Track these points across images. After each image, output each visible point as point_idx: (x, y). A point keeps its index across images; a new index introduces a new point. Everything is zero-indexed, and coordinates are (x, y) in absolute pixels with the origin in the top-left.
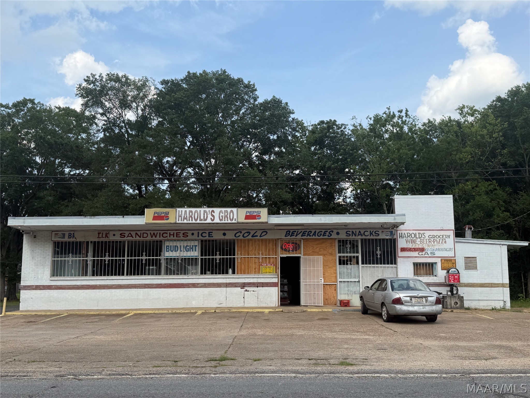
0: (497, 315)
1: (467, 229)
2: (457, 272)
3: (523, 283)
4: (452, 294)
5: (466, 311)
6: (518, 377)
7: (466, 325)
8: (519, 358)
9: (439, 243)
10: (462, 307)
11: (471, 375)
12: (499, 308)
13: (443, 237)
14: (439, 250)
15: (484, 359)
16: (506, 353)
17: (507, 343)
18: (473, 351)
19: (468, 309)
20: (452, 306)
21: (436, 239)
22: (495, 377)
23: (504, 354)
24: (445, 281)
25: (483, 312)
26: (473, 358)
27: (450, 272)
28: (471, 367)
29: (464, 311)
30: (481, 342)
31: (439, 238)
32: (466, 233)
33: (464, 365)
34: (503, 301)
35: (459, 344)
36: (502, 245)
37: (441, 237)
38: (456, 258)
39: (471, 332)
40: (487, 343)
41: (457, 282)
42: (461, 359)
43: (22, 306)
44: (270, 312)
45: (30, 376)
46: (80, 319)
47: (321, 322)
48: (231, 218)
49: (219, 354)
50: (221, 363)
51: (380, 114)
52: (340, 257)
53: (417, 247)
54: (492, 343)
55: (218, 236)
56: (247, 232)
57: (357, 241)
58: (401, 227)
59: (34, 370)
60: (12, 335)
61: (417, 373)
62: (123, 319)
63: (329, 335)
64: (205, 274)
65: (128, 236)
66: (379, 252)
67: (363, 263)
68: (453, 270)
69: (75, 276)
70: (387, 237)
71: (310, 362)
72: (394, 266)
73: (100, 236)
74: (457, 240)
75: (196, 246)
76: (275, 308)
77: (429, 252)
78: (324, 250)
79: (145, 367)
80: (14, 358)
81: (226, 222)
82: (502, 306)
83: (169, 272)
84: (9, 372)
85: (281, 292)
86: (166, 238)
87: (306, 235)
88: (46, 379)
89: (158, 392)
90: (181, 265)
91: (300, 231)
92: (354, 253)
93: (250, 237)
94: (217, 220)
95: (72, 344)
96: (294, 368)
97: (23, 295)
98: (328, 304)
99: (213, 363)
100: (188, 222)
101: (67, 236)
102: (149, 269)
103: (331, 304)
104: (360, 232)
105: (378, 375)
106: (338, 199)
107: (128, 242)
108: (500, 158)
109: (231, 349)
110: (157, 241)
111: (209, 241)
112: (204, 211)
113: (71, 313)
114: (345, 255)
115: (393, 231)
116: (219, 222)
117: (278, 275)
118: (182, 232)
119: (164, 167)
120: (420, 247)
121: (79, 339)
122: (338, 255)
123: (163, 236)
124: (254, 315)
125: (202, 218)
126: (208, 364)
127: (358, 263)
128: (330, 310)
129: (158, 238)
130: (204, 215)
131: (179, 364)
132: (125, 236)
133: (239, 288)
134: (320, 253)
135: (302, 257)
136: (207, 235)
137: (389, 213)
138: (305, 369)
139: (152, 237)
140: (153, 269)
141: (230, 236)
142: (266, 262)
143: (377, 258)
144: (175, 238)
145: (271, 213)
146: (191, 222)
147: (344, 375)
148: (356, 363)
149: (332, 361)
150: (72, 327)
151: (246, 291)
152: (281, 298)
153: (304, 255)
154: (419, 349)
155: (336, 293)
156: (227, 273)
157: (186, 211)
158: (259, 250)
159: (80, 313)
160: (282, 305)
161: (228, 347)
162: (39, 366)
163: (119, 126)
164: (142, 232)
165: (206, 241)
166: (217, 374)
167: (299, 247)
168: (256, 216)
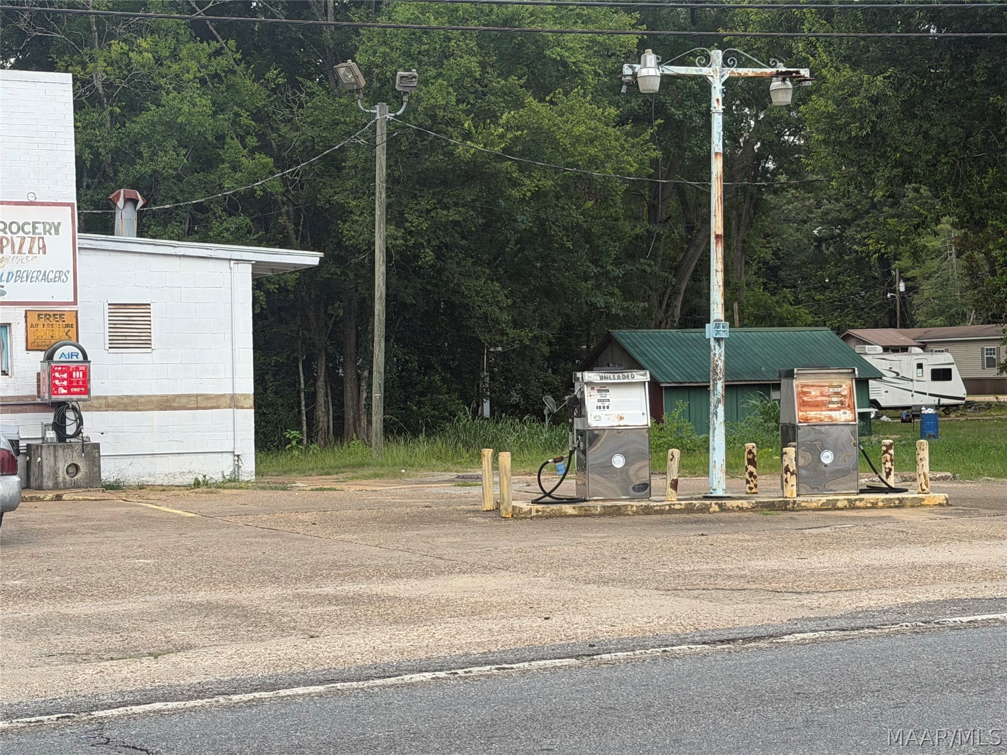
0: (207, 503)
1: (120, 203)
2: (81, 358)
3: (302, 395)
4: (62, 436)
5: (107, 495)
6: (249, 704)
7: (102, 543)
8: (262, 641)
9: (20, 252)
10: (94, 481)
11: (97, 714)
12: (218, 478)
13: (34, 228)
14: (18, 276)
15: (150, 654)
16: (223, 627)
17: (232, 596)
18: (115, 630)
19: (114, 487)
20: (60, 479)
21: (9, 235)
22: (175, 712)
23: (217, 633)
24: (39, 392)
25: (163, 495)
26: (112, 654)
27: (56, 357)
28: (100, 685)
29: (99, 495)
30: (148, 598)
31: (21, 234)
33: (79, 680)
34: (231, 457)
35: (69, 611)
36: (238, 261)
37: (28, 228)
38: (79, 307)
39: (118, 567)
40: (167, 597)
41: (80, 393)
42: (70, 662)
54: (181, 596)
68: (67, 349)
74: (86, 243)
82: (227, 472)
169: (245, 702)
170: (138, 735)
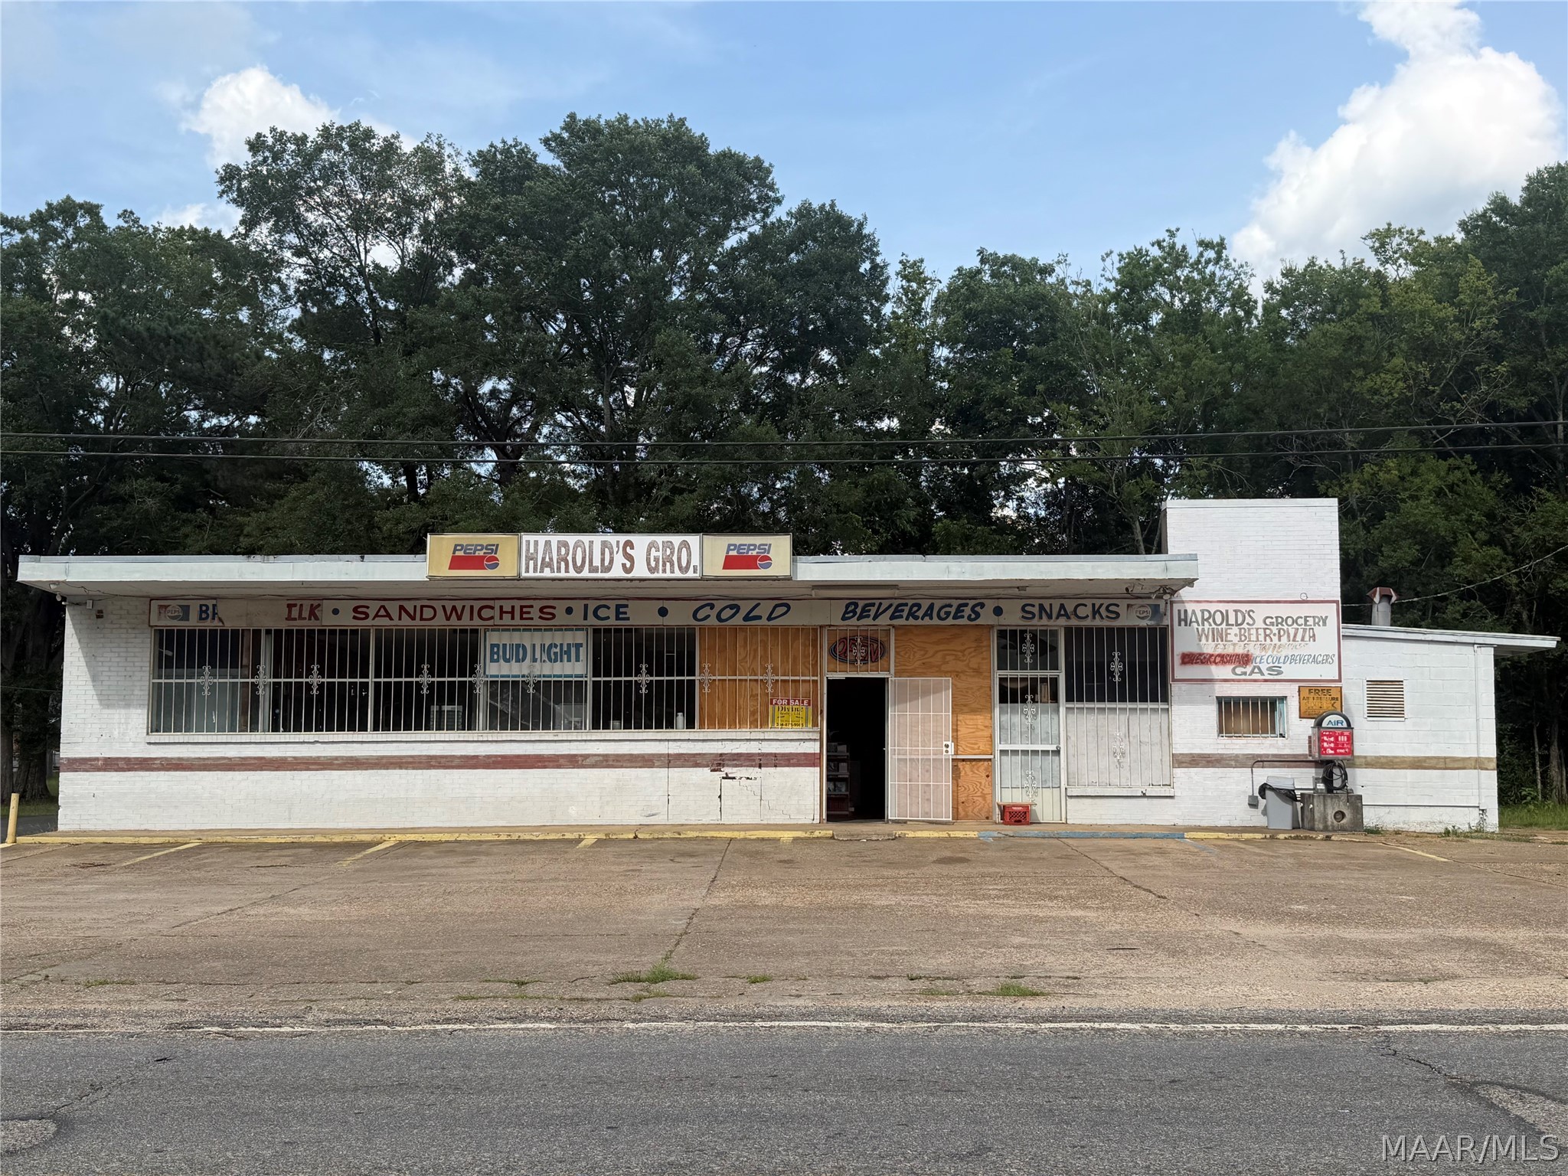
0: (1458, 851)
1: (1377, 599)
2: (1345, 725)
3: (1537, 758)
4: (1330, 789)
5: (1370, 838)
6: (1518, 1034)
7: (1368, 879)
8: (1521, 977)
9: (1294, 640)
10: (1357, 825)
11: (1382, 1028)
12: (1465, 828)
13: (1306, 621)
14: (1293, 659)
15: (1420, 980)
16: (1483, 962)
17: (1488, 934)
18: (1389, 955)
19: (1375, 831)
20: (1329, 823)
21: (1285, 627)
22: (1450, 1034)
23: (1478, 967)
24: (1310, 751)
25: (1418, 841)
26: (1387, 976)
27: (1324, 724)
28: (1380, 1002)
29: (1362, 838)
30: (1413, 930)
31: (1295, 626)
32: (1375, 610)
33: (1361, 996)
34: (1476, 810)
35: (1346, 935)
36: (1481, 645)
37: (1301, 621)
38: (1343, 684)
39: (1384, 901)
40: (1430, 931)
41: (1346, 753)
42: (1352, 980)
43: (68, 818)
44: (796, 840)
45: (93, 1026)
46: (237, 856)
47: (945, 869)
48: (684, 564)
49: (647, 962)
50: (653, 987)
51: (1145, 245)
52: (1002, 680)
53: (1230, 650)
54: (1442, 931)
55: (642, 617)
56: (731, 607)
57: (1054, 634)
58: (1185, 593)
59: (104, 1007)
60: (38, 904)
61: (1224, 1019)
62: (365, 857)
63: (970, 907)
64: (606, 727)
65: (377, 615)
66: (1116, 667)
67: (1069, 698)
68: (1333, 718)
69: (221, 729)
70: (1144, 623)
71: (914, 985)
72: (1161, 706)
73: (295, 613)
74: (1348, 632)
75: (578, 646)
76: (811, 827)
77: (1264, 667)
78: (957, 659)
79: (430, 1001)
80: (44, 972)
81: (668, 575)
82: (1474, 824)
83: (500, 720)
84: (32, 1015)
85: (828, 780)
86: (490, 622)
87: (905, 614)
88: (139, 1035)
89: (469, 1074)
90: (536, 699)
91: (885, 604)
92: (1043, 668)
93: (738, 620)
94: (641, 571)
95: (215, 932)
96: (866, 1004)
97: (69, 784)
98: (966, 817)
99: (632, 989)
100: (556, 575)
101: (194, 614)
102: (440, 713)
103: (976, 818)
104: (1062, 606)
105: (1112, 1025)
106: (1003, 506)
107: (378, 632)
108: (1484, 388)
109: (681, 948)
110: (463, 631)
111: (618, 631)
112: (604, 544)
113: (210, 839)
114: (1019, 674)
115: (1162, 603)
116: (647, 574)
117: (821, 733)
118: (538, 604)
119: (481, 409)
120: (1240, 650)
121: (236, 917)
122: (998, 674)
123: (480, 617)
124: (748, 847)
125: (597, 562)
126: (617, 991)
127: (1055, 698)
128: (972, 834)
129: (466, 622)
130: (603, 554)
131: (530, 990)
132: (367, 616)
133: (707, 770)
134: (944, 668)
135: (892, 679)
136: (612, 613)
137: (1148, 552)
138: (899, 1005)
139: (448, 619)
140: (451, 713)
141: (679, 617)
142: (786, 693)
143: (1112, 684)
144: (517, 621)
145: (800, 548)
146: (563, 574)
147: (1013, 1025)
148: (1048, 989)
149: (977, 984)
150: (216, 882)
151: (727, 777)
152: (829, 799)
153: (898, 674)
154: (1231, 946)
155: (992, 785)
156: (670, 725)
157: (548, 543)
158: (764, 658)
159: (237, 839)
160: (831, 818)
161: (673, 941)
162: (120, 996)
163: (347, 285)
164: (419, 604)
165: (607, 631)
166: (645, 1020)
167: (884, 650)
168: (755, 557)
169: (1513, 1032)
170: (1421, 1051)
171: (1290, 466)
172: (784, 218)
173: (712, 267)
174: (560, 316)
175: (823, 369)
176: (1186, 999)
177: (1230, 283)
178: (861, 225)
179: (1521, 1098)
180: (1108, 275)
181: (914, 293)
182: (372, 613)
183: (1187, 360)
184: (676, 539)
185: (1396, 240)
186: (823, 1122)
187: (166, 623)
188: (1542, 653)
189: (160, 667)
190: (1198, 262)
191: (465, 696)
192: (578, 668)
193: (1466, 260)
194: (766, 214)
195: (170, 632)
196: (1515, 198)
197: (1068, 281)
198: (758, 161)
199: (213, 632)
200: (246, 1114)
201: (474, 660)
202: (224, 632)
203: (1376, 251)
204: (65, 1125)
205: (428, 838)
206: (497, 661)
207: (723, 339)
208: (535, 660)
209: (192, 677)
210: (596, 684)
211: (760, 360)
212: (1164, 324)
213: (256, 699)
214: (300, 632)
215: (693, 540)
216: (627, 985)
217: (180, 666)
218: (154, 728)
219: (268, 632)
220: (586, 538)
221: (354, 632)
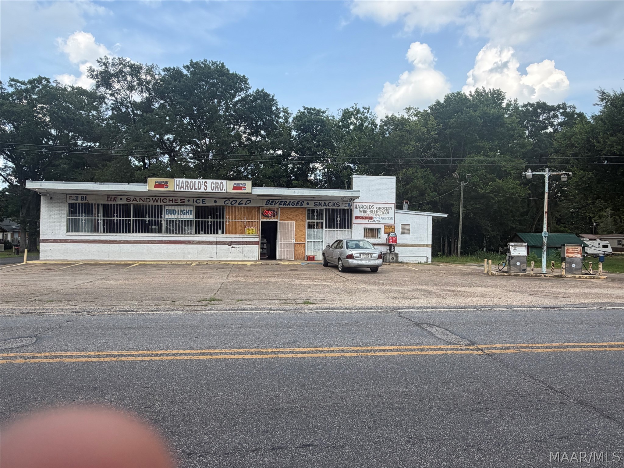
0: (421, 268)
1: (404, 203)
2: (395, 235)
3: (442, 245)
4: (391, 252)
6: (431, 312)
7: (399, 274)
8: (433, 298)
9: (384, 213)
10: (397, 261)
11: (399, 310)
12: (423, 262)
13: (387, 208)
14: (383, 218)
15: (409, 299)
16: (425, 294)
17: (427, 288)
18: (402, 293)
19: (401, 263)
20: (390, 261)
21: (382, 210)
22: (415, 311)
23: (423, 296)
24: (386, 242)
25: (411, 265)
26: (401, 298)
27: (390, 235)
28: (399, 304)
29: (398, 264)
30: (408, 287)
31: (384, 209)
32: (404, 206)
33: (394, 303)
34: (426, 258)
35: (392, 288)
36: (429, 216)
38: (395, 225)
39: (402, 280)
40: (412, 287)
41: (395, 243)
42: (393, 299)
43: (42, 256)
44: (252, 264)
45: (49, 312)
46: (93, 267)
47: (291, 272)
48: (221, 188)
49: (209, 296)
50: (210, 302)
51: (349, 108)
52: (309, 222)
53: (368, 216)
54: (415, 287)
55: (210, 203)
56: (235, 201)
57: (323, 210)
58: (356, 200)
59: (52, 307)
60: (33, 280)
61: (360, 309)
62: (130, 268)
63: (297, 282)
64: (199, 233)
65: (133, 201)
66: (339, 219)
67: (326, 228)
68: (392, 234)
69: (88, 232)
70: (346, 208)
71: (281, 302)
72: (349, 230)
73: (109, 199)
74: (397, 212)
75: (191, 211)
76: (256, 261)
77: (376, 220)
78: (297, 216)
79: (148, 306)
80: (34, 298)
81: (217, 191)
82: (425, 261)
83: (168, 231)
84: (30, 310)
85: (261, 249)
86: (166, 203)
87: (283, 204)
88: (62, 315)
89: (157, 324)
90: (179, 225)
91: (277, 201)
92: (319, 219)
93: (237, 204)
94: (209, 190)
95: (86, 287)
96: (268, 306)
97: (43, 247)
98: (298, 259)
99: (204, 303)
100: (185, 190)
101: (80, 199)
102: (152, 228)
103: (301, 259)
104: (325, 203)
105: (332, 311)
106: (311, 176)
107: (134, 205)
108: (433, 150)
109: (219, 292)
110: (158, 206)
111: (203, 206)
112: (199, 182)
113: (85, 262)
114: (313, 221)
115: (351, 203)
116: (211, 191)
117: (259, 236)
118: (180, 199)
119: (165, 144)
120: (370, 216)
121: (92, 284)
122: (307, 221)
123: (163, 202)
124: (238, 266)
125: (197, 187)
126: (200, 303)
127: (322, 227)
128: (299, 263)
129: (159, 203)
130: (198, 185)
131: (176, 303)
132: (130, 200)
133: (227, 245)
134: (293, 219)
135: (279, 221)
136: (201, 202)
137: (348, 189)
138: (277, 307)
139: (154, 202)
140: (155, 228)
141: (220, 203)
142: (249, 225)
143: (337, 224)
144: (174, 203)
145: (254, 185)
146: (187, 190)
147: (306, 311)
148: (316, 302)
149: (298, 301)
150: (87, 274)
151: (233, 248)
152: (261, 254)
153: (280, 220)
154: (363, 291)
155: (305, 250)
156: (217, 233)
157: (183, 181)
158: (244, 215)
159: (93, 262)
160: (261, 259)
161: (216, 291)
162: (57, 305)
163: (126, 106)
164: (145, 197)
165: (200, 206)
166: (207, 311)
167: (277, 214)
168: (241, 187)
170: (408, 316)
171: (385, 168)
172: (252, 93)
173: (231, 106)
174: (188, 118)
175: (262, 136)
176: (352, 304)
177: (371, 119)
178: (273, 96)
179: (431, 327)
180: (339, 115)
181: (286, 116)
182: (132, 200)
183: (360, 139)
184: (219, 181)
185: (412, 110)
186: (254, 336)
187: (71, 201)
188: (444, 218)
189: (70, 214)
190: (363, 113)
191: (159, 224)
192: (191, 217)
193: (429, 116)
194: (247, 92)
195: (73, 204)
196: (442, 101)
197: (329, 115)
198: (244, 77)
199: (85, 204)
200: (93, 335)
201: (161, 214)
202: (89, 204)
203: (407, 113)
204: (39, 338)
205: (148, 263)
206: (168, 214)
207: (234, 127)
208: (179, 214)
209: (79, 217)
210: (196, 221)
211: (245, 133)
212: (354, 129)
213: (98, 223)
214: (111, 205)
215: (224, 182)
216: (203, 302)
217: (76, 213)
218: (68, 231)
219: (102, 204)
220: (193, 180)
221: (127, 205)
